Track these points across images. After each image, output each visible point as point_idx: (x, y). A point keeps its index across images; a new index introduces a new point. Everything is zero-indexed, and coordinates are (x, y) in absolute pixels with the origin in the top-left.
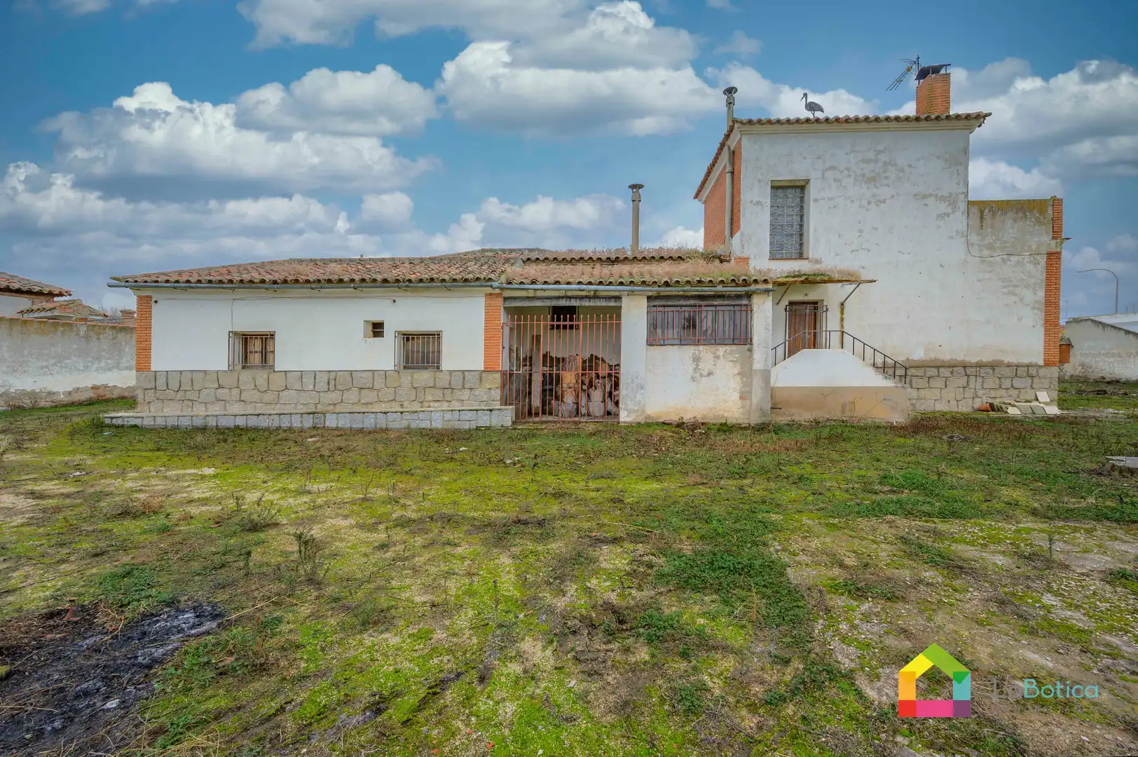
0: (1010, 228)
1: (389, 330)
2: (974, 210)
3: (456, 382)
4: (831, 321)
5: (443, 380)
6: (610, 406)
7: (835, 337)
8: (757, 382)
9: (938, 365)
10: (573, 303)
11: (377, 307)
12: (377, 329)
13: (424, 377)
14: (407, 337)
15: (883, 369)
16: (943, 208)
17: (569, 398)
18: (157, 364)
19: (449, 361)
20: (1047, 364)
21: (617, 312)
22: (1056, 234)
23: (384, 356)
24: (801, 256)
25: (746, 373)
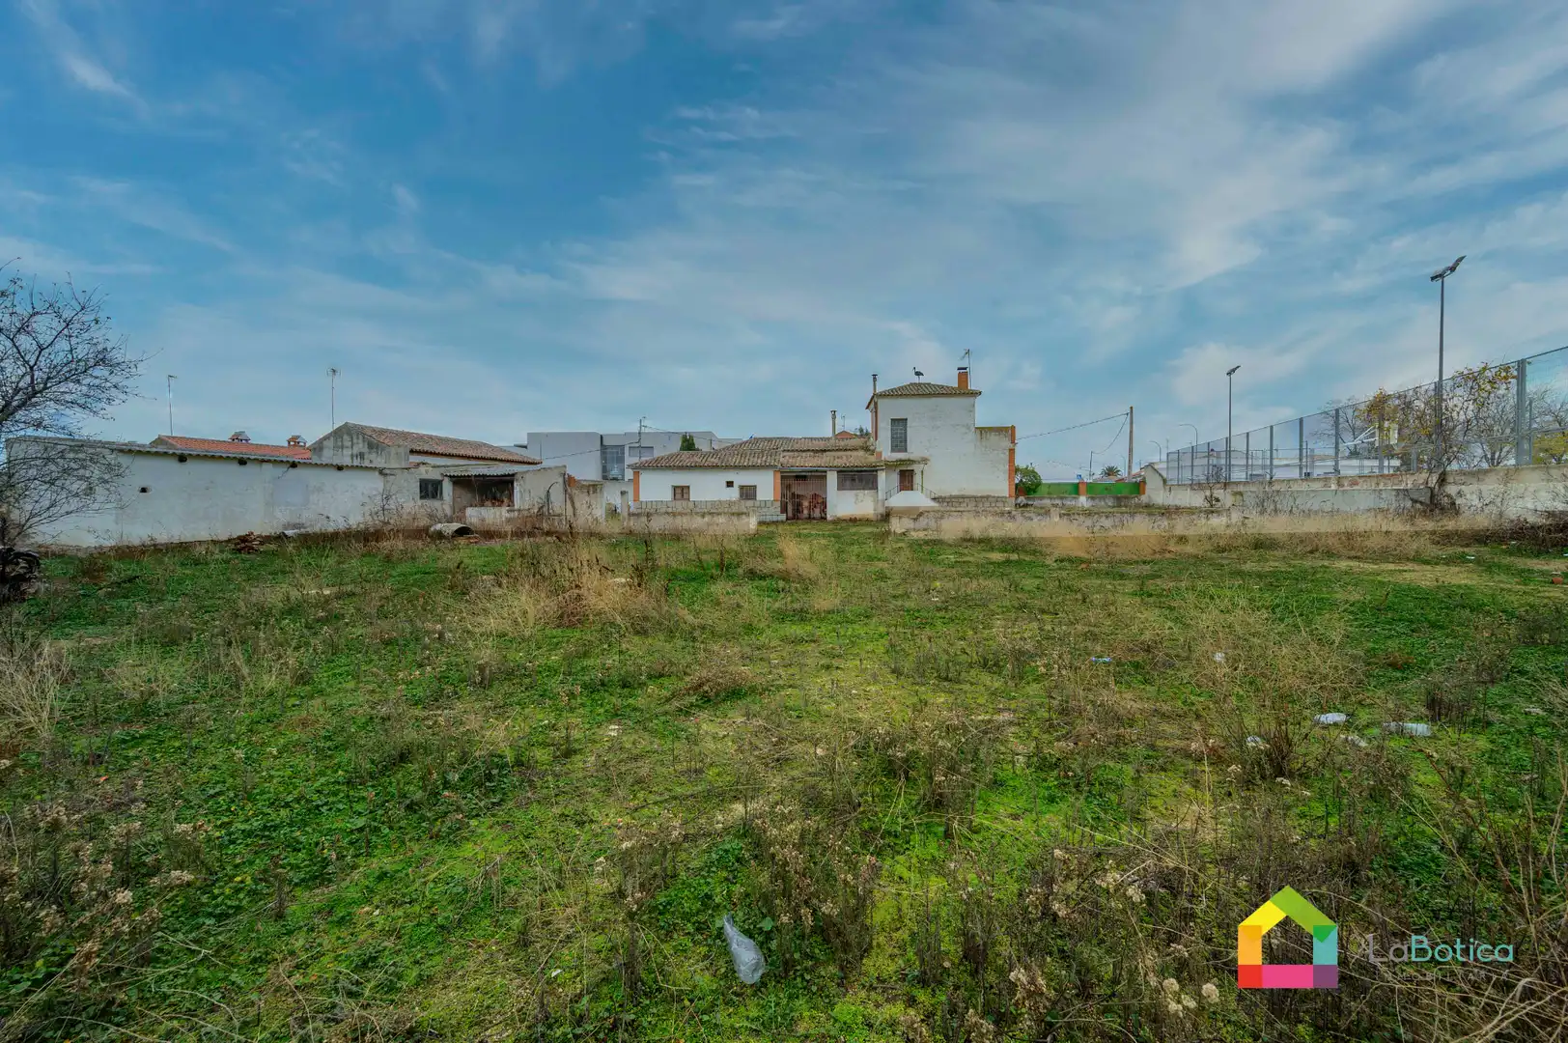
0: (993, 438)
1: (736, 485)
2: (978, 431)
3: (763, 505)
4: (917, 479)
5: (757, 504)
6: (823, 515)
7: (920, 488)
8: (880, 504)
9: (963, 497)
10: (804, 474)
11: (731, 476)
12: (730, 484)
13: (750, 503)
14: (742, 488)
15: (934, 499)
16: (964, 430)
17: (806, 512)
18: (643, 498)
19: (760, 497)
20: (1010, 496)
21: (826, 476)
22: (1013, 442)
23: (734, 494)
24: (906, 450)
25: (876, 501)
